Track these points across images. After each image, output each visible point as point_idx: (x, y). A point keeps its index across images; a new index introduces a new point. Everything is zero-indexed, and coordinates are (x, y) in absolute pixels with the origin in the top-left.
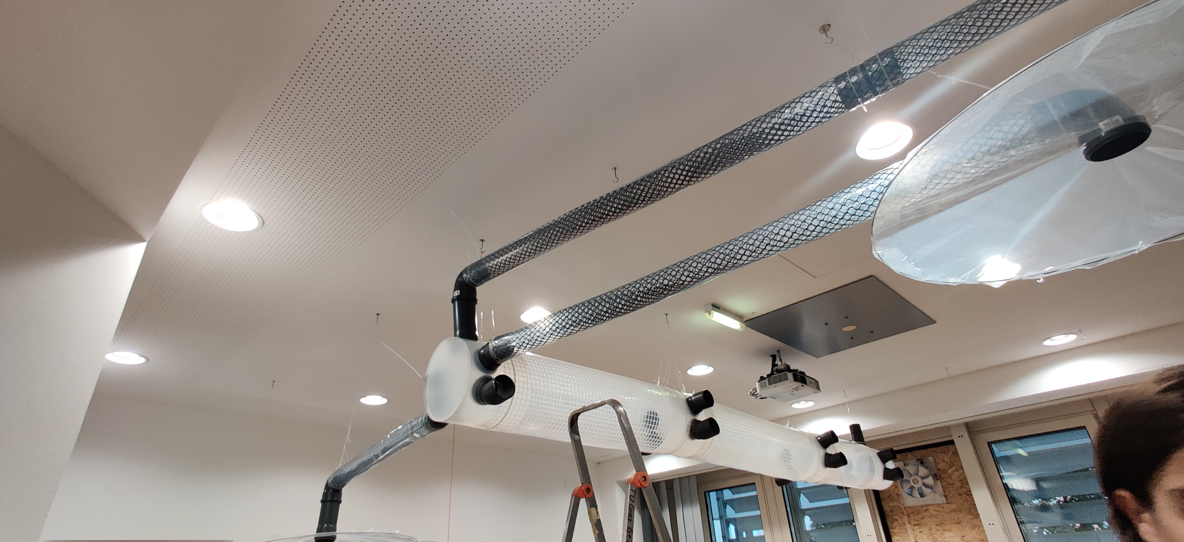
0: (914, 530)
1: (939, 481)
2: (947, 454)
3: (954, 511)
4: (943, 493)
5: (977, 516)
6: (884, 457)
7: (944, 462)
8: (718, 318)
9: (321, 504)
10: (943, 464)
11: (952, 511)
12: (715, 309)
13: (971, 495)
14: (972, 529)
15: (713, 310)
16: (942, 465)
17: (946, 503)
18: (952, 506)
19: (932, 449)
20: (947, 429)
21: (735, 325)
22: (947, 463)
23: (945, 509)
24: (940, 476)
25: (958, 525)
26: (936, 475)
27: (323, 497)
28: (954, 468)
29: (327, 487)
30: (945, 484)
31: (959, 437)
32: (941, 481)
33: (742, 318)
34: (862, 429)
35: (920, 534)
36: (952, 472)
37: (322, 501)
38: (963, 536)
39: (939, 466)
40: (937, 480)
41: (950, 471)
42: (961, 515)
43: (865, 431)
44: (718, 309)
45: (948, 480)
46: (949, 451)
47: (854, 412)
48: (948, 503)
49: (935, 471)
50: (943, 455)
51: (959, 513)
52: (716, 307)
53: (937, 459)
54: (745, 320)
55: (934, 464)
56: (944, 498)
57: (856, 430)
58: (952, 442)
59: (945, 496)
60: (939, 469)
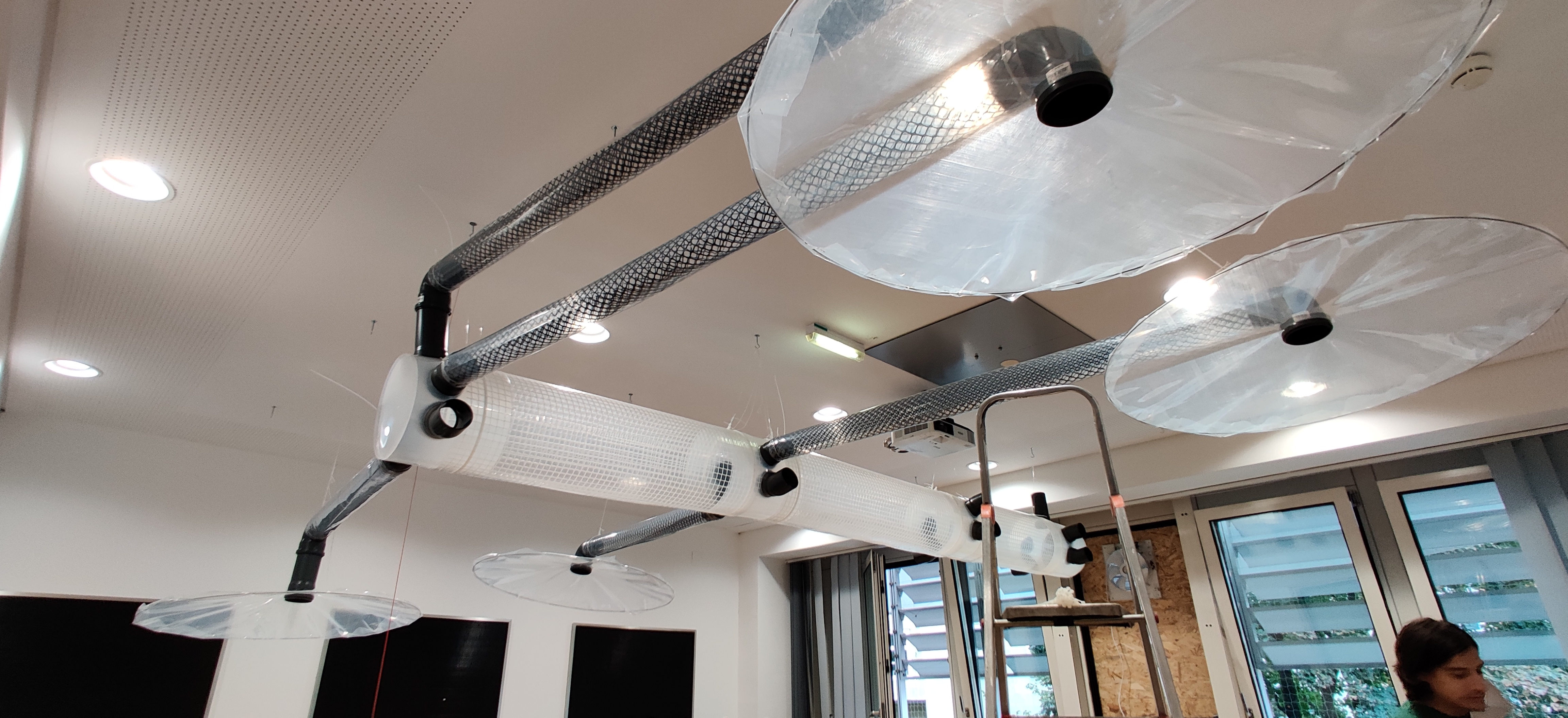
0: (1118, 631)
1: (1155, 571)
2: (1169, 537)
3: (1170, 608)
4: (1158, 586)
5: (1194, 616)
6: (1070, 535)
7: (1164, 546)
8: (822, 341)
9: (296, 556)
10: (1163, 549)
11: (1166, 609)
12: (819, 329)
13: (1189, 589)
14: (1188, 632)
15: (816, 331)
16: (1161, 551)
17: (1161, 599)
18: (1170, 603)
19: (1152, 530)
20: (1168, 504)
21: (851, 353)
22: (1167, 548)
23: (1159, 606)
24: (1157, 564)
25: (1172, 626)
26: (1152, 563)
27: (300, 547)
28: (1174, 556)
29: (305, 536)
30: (1163, 574)
31: (1182, 515)
32: (1158, 571)
33: (863, 344)
34: (1049, 500)
35: (1125, 636)
36: (1173, 559)
37: (298, 552)
38: (1177, 640)
39: (1158, 552)
40: (1153, 569)
41: (1170, 558)
42: (1177, 614)
43: (1051, 504)
44: (824, 331)
45: (1166, 570)
46: (1172, 533)
47: (1039, 479)
48: (1163, 598)
49: (1152, 558)
50: (1164, 537)
51: (1175, 611)
52: (822, 328)
53: (1156, 543)
54: (866, 348)
55: (1151, 549)
56: (1159, 593)
57: (1039, 500)
58: (1173, 523)
59: (1161, 589)
60: (1157, 556)
